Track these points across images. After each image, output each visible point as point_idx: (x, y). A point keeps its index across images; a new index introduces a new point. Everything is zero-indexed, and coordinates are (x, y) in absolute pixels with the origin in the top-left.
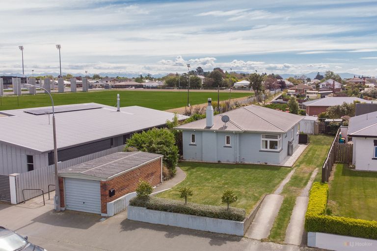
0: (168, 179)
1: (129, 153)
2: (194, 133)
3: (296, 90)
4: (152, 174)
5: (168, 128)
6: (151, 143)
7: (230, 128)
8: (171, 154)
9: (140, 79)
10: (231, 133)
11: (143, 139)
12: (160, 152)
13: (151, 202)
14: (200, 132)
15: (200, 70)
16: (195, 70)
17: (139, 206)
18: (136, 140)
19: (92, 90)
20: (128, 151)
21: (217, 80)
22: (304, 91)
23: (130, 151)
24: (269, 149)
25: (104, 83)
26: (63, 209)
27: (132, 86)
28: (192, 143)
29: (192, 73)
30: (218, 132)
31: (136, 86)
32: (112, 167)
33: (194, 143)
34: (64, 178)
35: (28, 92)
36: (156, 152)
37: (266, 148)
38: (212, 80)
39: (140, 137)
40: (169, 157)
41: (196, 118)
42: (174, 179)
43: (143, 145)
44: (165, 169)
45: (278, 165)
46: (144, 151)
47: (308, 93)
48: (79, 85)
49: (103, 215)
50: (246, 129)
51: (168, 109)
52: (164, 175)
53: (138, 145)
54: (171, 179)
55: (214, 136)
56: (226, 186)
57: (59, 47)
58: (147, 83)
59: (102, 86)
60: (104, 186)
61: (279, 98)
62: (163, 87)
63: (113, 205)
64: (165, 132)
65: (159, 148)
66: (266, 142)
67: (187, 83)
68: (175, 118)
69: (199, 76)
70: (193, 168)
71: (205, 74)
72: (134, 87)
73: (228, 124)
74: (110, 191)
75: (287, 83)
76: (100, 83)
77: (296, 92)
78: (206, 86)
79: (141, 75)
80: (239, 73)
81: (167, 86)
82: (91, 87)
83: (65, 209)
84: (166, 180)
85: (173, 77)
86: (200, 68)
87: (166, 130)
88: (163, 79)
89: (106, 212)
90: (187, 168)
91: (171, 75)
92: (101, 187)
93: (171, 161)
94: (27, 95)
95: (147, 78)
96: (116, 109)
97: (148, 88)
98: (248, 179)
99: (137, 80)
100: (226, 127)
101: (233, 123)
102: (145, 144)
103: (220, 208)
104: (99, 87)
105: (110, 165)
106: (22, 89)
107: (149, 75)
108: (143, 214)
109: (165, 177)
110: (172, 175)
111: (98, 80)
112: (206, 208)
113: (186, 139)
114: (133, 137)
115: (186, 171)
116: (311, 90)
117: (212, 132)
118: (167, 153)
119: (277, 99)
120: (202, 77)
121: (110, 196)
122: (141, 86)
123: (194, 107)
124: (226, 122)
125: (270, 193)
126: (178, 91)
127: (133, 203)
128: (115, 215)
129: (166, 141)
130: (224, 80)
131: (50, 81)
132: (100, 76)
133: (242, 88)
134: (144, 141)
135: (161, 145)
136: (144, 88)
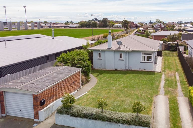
0: (85, 84)
1: (58, 67)
2: (100, 52)
3: (143, 28)
4: (74, 82)
5: (84, 49)
6: (73, 60)
7: (123, 48)
8: (87, 67)
9: (67, 23)
10: (123, 52)
11: (68, 57)
12: (79, 66)
13: (74, 110)
14: (104, 51)
15: (96, 19)
16: (94, 19)
17: (64, 114)
18: (63, 58)
19: (42, 28)
20: (57, 66)
21: (105, 23)
22: (147, 28)
23: (58, 66)
24: (146, 61)
25: (49, 25)
26: (4, 115)
27: (63, 26)
28: (99, 58)
29: (93, 20)
30: (115, 51)
31: (65, 27)
32: (44, 80)
33: (100, 58)
34: (4, 92)
35: (8, 30)
36: (77, 66)
37: (145, 60)
38: (103, 23)
39: (66, 56)
40: (86, 69)
41: (100, 43)
42: (89, 84)
43: (68, 61)
44: (83, 78)
45: (152, 71)
46: (68, 66)
47: (149, 30)
48: (36, 26)
49: (36, 120)
50: (132, 49)
51: (82, 37)
52: (82, 81)
53: (64, 61)
54: (87, 84)
55: (113, 53)
56: (126, 89)
57: (25, 7)
58: (70, 25)
59: (48, 27)
60: (35, 98)
61: (136, 32)
62: (79, 27)
63: (44, 112)
64: (82, 52)
65: (79, 63)
66: (145, 57)
67: (90, 25)
68: (88, 43)
69: (96, 22)
70: (101, 75)
71: (99, 21)
72: (64, 27)
73: (121, 46)
74: (41, 102)
75: (138, 25)
76: (47, 25)
77: (143, 29)
78: (100, 26)
79: (67, 21)
80: (115, 21)
81: (81, 26)
82: (42, 27)
83: (6, 115)
84: (84, 85)
85: (83, 22)
86: (96, 18)
87: (82, 50)
88: (79, 23)
89: (38, 119)
90: (97, 74)
91: (82, 21)
92: (33, 99)
93: (87, 72)
94: (7, 31)
95: (70, 23)
96: (52, 37)
97: (71, 27)
98: (138, 82)
99: (65, 23)
100: (120, 48)
101: (124, 46)
102: (69, 60)
103: (130, 115)
104: (47, 27)
105: (43, 78)
106: (4, 28)
107: (71, 22)
108: (68, 120)
109: (83, 83)
110: (87, 81)
111: (46, 24)
112: (119, 116)
113: (95, 56)
114: (61, 56)
115: (96, 76)
116: (150, 28)
117: (112, 51)
118: (84, 66)
119: (135, 32)
120: (98, 22)
121: (41, 106)
122: (68, 27)
123: (97, 36)
124: (120, 45)
125: (157, 95)
126: (86, 28)
127: (60, 112)
128: (45, 119)
129: (83, 58)
130: (108, 23)
131: (20, 24)
132: (47, 22)
133: (117, 27)
134: (68, 59)
135: (81, 61)
136: (69, 27)
